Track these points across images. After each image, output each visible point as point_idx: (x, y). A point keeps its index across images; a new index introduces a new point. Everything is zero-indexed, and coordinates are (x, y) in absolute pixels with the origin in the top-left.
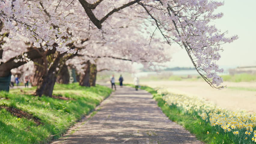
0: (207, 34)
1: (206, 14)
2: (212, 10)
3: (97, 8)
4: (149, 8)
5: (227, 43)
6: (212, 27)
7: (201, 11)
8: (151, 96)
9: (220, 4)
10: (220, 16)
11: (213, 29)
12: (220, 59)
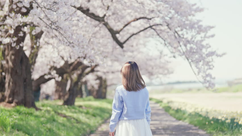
0: (204, 50)
1: (202, 34)
2: (207, 32)
3: (121, 33)
4: (159, 32)
5: (219, 57)
6: (207, 44)
7: (199, 33)
8: (158, 105)
9: (212, 27)
10: (213, 36)
11: (208, 46)
12: (214, 68)
